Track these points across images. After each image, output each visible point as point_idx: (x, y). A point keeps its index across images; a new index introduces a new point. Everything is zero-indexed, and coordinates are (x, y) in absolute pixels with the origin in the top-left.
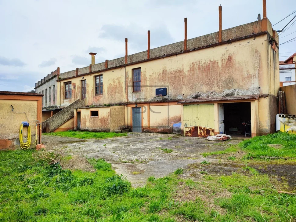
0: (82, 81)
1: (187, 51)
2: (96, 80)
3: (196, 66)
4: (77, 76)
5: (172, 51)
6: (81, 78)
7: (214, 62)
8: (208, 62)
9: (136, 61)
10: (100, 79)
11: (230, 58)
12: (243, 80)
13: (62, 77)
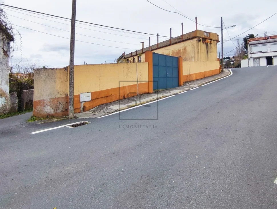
0: (133, 59)
1: (170, 45)
2: (139, 58)
3: (174, 52)
4: (131, 56)
5: (166, 44)
6: (132, 58)
7: (180, 50)
8: (178, 50)
9: (153, 49)
10: (140, 57)
11: (185, 48)
12: (189, 59)
13: (126, 57)
